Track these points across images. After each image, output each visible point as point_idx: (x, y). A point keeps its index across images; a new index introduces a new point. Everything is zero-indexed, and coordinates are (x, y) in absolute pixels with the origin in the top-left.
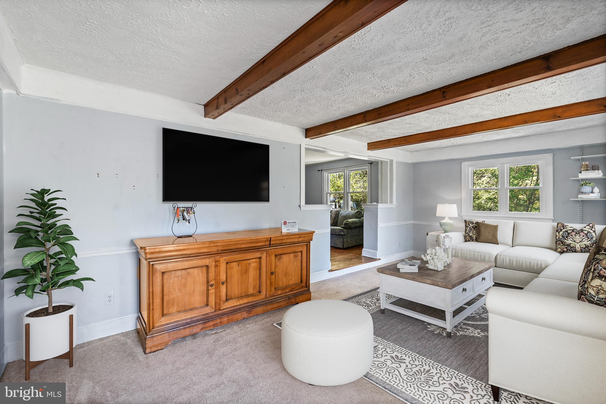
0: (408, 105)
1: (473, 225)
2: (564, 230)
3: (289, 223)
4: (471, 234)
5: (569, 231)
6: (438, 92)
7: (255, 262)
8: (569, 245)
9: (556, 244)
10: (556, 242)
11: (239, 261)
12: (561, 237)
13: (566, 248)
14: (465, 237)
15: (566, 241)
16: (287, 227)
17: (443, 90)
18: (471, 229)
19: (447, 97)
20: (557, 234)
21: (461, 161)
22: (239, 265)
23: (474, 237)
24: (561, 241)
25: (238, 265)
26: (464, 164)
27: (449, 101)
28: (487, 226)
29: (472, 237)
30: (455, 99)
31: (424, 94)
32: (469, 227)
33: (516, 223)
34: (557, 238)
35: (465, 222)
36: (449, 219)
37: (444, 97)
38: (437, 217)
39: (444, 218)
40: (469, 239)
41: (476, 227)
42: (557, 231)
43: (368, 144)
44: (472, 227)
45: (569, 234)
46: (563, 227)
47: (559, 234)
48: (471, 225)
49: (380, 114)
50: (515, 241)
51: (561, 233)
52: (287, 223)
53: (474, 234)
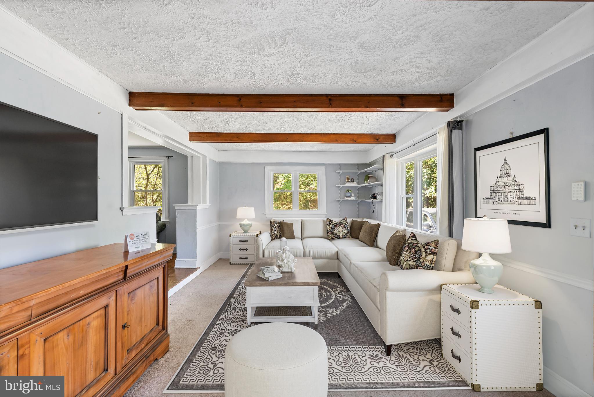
0: (295, 102)
1: (277, 224)
2: (332, 224)
3: (137, 236)
4: (276, 233)
5: (335, 225)
6: (325, 98)
7: (98, 317)
8: (336, 234)
9: (328, 234)
10: (328, 233)
11: (68, 328)
12: (331, 229)
13: (335, 236)
14: (271, 235)
15: (334, 231)
16: (136, 242)
17: (329, 97)
18: (276, 228)
19: (333, 105)
20: (328, 226)
21: (264, 165)
22: (70, 335)
23: (279, 235)
24: (331, 232)
25: (68, 336)
26: (267, 168)
27: (333, 109)
28: (286, 224)
29: (277, 235)
30: (339, 109)
31: (312, 95)
32: (274, 227)
33: (303, 220)
34: (328, 230)
35: (270, 222)
36: (248, 220)
37: (331, 104)
38: (237, 219)
39: (243, 220)
40: (275, 237)
41: (280, 226)
42: (327, 225)
43: (190, 133)
44: (277, 226)
45: (335, 226)
46: (331, 222)
47: (329, 227)
48: (276, 225)
49: (261, 103)
50: (303, 234)
51: (330, 226)
52: (135, 237)
53: (279, 232)
